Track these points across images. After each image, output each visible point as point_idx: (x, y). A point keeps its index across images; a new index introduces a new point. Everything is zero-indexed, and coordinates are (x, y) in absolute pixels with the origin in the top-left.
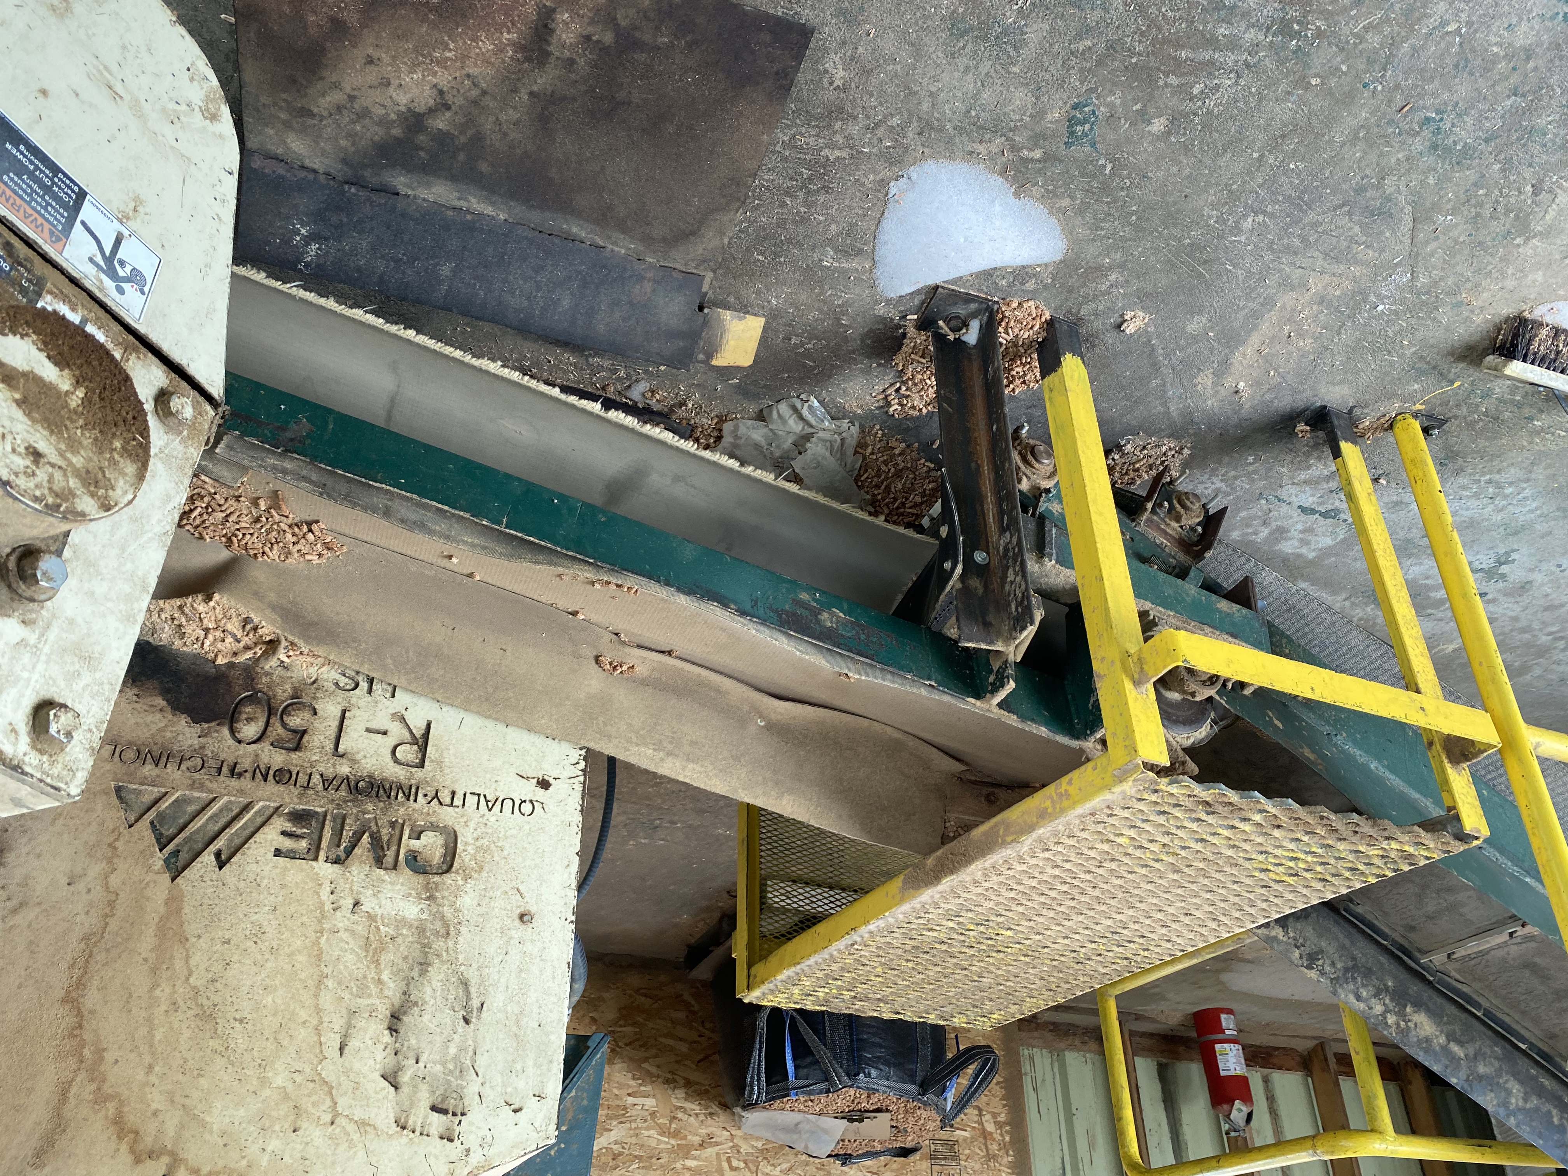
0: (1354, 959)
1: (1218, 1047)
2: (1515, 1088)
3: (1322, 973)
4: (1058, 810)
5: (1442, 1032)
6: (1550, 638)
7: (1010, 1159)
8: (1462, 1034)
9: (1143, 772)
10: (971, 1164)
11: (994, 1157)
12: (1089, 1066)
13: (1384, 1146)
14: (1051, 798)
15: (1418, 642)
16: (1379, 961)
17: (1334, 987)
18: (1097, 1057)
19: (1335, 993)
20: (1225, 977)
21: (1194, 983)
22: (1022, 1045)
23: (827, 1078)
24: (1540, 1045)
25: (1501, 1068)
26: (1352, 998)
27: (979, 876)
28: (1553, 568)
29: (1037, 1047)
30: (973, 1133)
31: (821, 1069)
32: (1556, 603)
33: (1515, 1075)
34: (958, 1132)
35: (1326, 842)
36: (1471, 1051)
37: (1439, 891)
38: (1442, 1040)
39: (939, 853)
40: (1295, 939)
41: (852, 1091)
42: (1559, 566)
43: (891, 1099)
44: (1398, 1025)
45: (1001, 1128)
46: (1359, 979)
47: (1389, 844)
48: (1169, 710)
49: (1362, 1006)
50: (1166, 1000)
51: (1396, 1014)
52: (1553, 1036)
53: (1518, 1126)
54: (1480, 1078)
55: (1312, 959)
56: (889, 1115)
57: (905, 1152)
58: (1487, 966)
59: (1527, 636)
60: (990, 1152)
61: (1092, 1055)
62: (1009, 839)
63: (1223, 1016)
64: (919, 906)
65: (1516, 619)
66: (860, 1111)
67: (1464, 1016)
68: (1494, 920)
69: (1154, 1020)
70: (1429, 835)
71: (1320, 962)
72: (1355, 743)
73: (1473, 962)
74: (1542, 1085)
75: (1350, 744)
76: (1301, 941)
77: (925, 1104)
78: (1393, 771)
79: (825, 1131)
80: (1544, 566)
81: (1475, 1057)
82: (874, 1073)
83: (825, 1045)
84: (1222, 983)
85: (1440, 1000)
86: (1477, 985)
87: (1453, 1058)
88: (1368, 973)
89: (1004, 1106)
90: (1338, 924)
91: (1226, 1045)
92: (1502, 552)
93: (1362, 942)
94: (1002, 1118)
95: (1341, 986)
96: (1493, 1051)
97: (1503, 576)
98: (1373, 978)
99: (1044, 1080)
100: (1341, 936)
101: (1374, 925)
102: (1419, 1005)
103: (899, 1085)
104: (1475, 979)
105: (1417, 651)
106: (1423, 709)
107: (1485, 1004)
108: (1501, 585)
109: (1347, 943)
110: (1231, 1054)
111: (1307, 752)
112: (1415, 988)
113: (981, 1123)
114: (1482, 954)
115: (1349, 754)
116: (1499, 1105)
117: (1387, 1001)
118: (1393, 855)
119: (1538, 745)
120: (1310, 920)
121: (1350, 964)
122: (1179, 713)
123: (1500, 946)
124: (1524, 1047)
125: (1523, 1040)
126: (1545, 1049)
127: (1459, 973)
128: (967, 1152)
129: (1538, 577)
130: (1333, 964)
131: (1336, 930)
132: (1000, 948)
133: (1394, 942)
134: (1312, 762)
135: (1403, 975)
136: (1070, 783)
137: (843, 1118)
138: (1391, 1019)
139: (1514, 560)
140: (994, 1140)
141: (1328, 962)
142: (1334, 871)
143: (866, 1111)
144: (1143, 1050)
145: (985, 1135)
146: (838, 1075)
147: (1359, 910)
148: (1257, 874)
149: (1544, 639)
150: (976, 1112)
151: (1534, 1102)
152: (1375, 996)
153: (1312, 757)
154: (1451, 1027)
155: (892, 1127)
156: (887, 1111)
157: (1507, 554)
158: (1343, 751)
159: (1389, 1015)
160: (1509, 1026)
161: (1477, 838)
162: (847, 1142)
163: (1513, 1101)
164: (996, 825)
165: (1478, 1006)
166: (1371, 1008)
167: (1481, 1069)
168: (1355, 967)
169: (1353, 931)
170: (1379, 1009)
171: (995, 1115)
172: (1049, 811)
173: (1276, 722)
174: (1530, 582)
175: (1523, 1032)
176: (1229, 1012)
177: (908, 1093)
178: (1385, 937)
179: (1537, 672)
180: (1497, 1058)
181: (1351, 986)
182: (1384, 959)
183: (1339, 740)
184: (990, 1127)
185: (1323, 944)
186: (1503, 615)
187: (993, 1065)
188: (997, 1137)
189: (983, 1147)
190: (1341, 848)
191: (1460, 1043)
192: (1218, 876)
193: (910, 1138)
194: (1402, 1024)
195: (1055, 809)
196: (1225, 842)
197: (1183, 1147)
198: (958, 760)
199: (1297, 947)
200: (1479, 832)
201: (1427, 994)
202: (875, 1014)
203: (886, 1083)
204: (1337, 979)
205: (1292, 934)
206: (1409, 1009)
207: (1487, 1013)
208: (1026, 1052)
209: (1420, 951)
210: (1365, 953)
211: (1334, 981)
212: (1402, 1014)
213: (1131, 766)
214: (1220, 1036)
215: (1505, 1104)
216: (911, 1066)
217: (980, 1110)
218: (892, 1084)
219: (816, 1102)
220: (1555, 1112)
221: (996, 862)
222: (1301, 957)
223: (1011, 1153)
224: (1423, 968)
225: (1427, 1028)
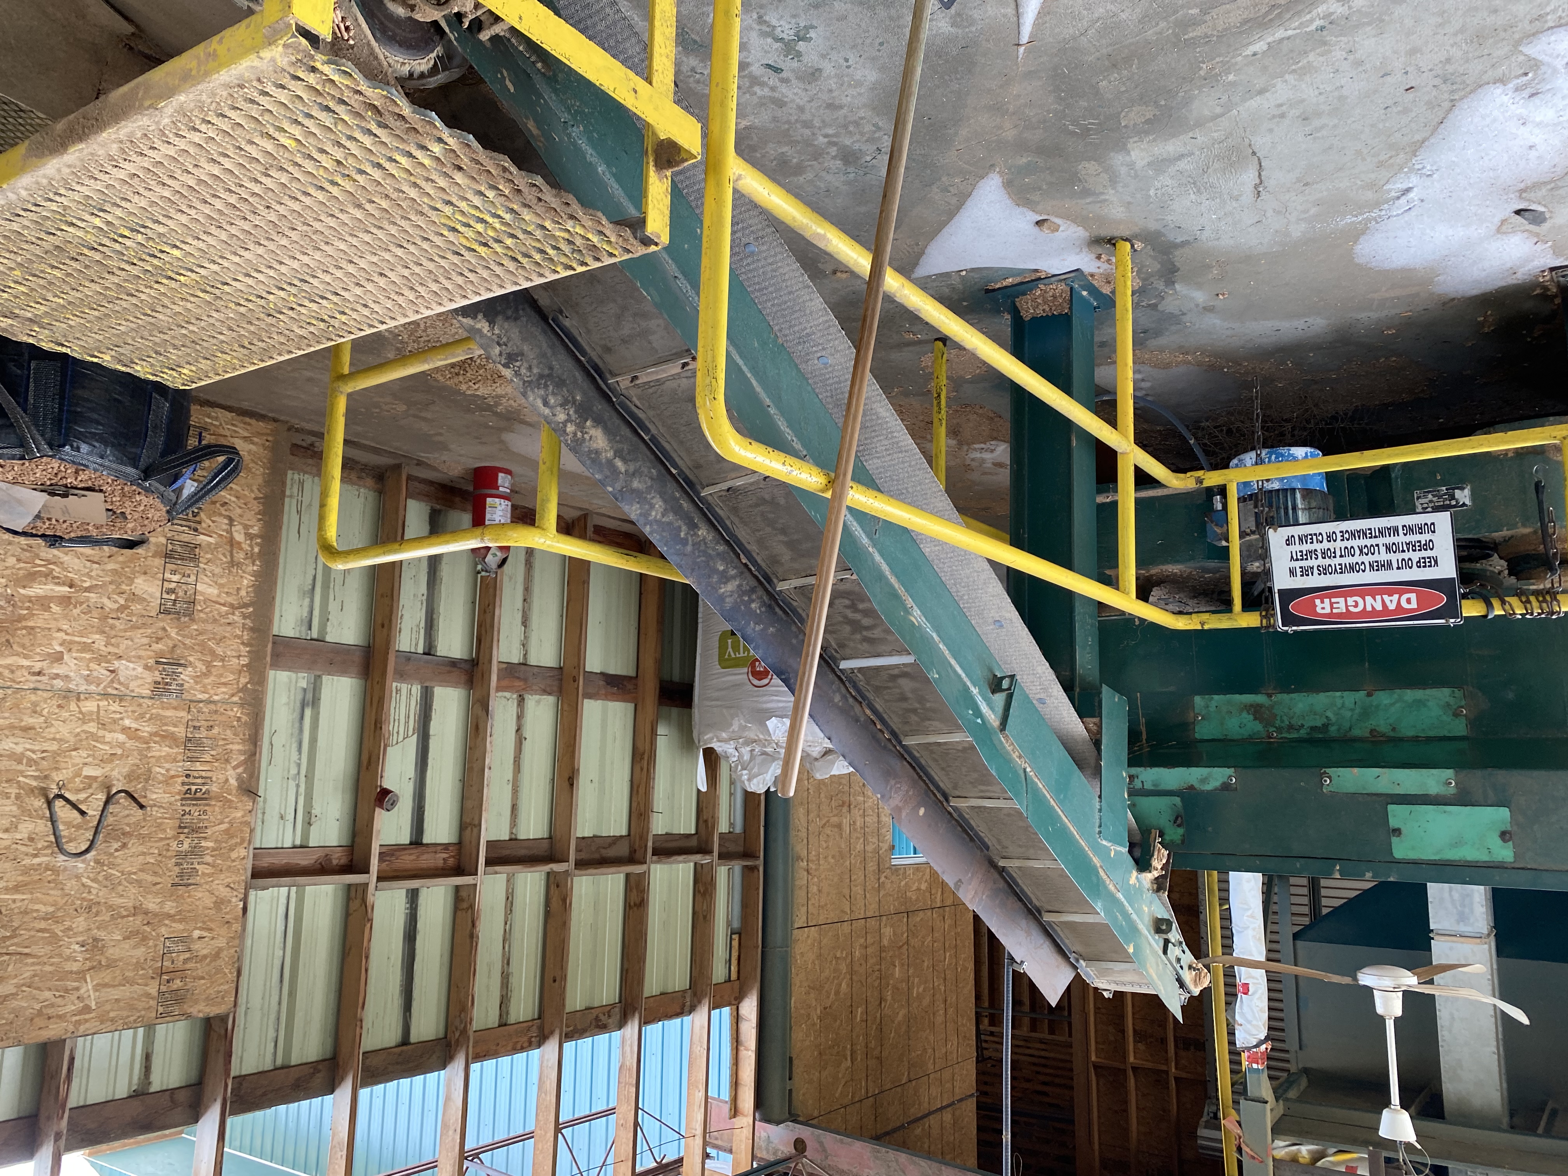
0: (551, 368)
1: (489, 500)
2: (659, 504)
3: (517, 374)
4: (202, 72)
5: (611, 448)
6: (826, 140)
7: (255, 568)
8: (629, 453)
9: (294, 36)
10: (209, 567)
11: (239, 565)
12: (362, 499)
13: (542, 540)
14: (198, 58)
15: (668, 43)
16: (574, 376)
17: (525, 388)
18: (371, 493)
19: (524, 394)
20: (508, 437)
21: (477, 438)
22: (292, 469)
23: (22, 444)
24: (687, 472)
25: (652, 486)
26: (539, 403)
27: (114, 149)
28: (842, 61)
29: (310, 473)
30: (219, 540)
31: (17, 435)
32: (837, 102)
33: (662, 495)
34: (202, 537)
35: (512, 206)
36: (632, 468)
37: (635, 315)
38: (610, 454)
39: (71, 117)
40: (499, 336)
41: (55, 464)
42: (847, 60)
43: (106, 480)
44: (575, 434)
45: (251, 539)
46: (551, 388)
47: (574, 227)
48: (386, 23)
49: (547, 411)
50: (449, 450)
51: (576, 425)
52: (698, 466)
53: (651, 533)
54: (633, 491)
55: (511, 359)
56: (102, 495)
57: (131, 545)
58: (661, 396)
59: (807, 132)
60: (235, 559)
61: (367, 491)
62: (147, 103)
63: (501, 475)
64: (45, 181)
65: (801, 109)
66: (66, 486)
67: (635, 439)
68: (674, 351)
69: (435, 469)
70: (611, 225)
71: (518, 364)
72: (590, 140)
73: (651, 391)
74: (681, 506)
75: (584, 139)
76: (505, 340)
77: (147, 490)
78: (618, 181)
79: (19, 502)
80: (834, 56)
81: (634, 474)
82: (85, 448)
83: (25, 411)
84: (502, 442)
85: (618, 421)
86: (651, 413)
87: (615, 471)
88: (560, 383)
89: (259, 520)
90: (545, 333)
91: (497, 500)
92: (802, 25)
93: (563, 355)
94: (255, 530)
95: (532, 390)
96: (650, 472)
97: (799, 54)
98: (565, 389)
99: (310, 505)
100: (544, 345)
101: (576, 340)
102: (598, 421)
103: (114, 466)
104: (650, 407)
105: (663, 51)
106: (636, 92)
107: (654, 431)
108: (795, 64)
109: (549, 352)
110: (499, 508)
111: (531, 125)
112: (599, 406)
113: (230, 532)
114: (660, 382)
115: (580, 149)
116: (641, 515)
117: (571, 412)
118: (579, 242)
119: (739, 178)
120: (519, 323)
121: (546, 372)
122: (398, 31)
123: (674, 377)
124: (674, 471)
125: (676, 466)
126: (692, 477)
127: (639, 399)
128: (209, 556)
129: (828, 68)
130: (530, 368)
131: (541, 338)
132: (170, 274)
133: (590, 360)
134: (532, 135)
135: (593, 393)
136: (220, 42)
137: (42, 491)
138: (570, 428)
139: (811, 38)
140: (241, 549)
141: (526, 365)
142: (524, 249)
143: (72, 488)
144: (419, 494)
145: (232, 542)
146: (35, 440)
147: (567, 323)
148: (446, 233)
149: (821, 140)
150: (226, 521)
151: (670, 517)
152: (561, 405)
153: (535, 131)
154: (620, 446)
155: (108, 510)
156: (101, 491)
157: (807, 28)
158: (575, 144)
159: (569, 425)
160: (668, 453)
161: (656, 244)
162: (54, 522)
163: (653, 513)
164: (137, 87)
165: (647, 431)
166: (554, 415)
167: (636, 484)
168: (550, 376)
169: (557, 343)
170: (561, 417)
171: (246, 527)
172: (194, 73)
173: (508, 82)
174: (819, 70)
175: (677, 459)
176: (508, 472)
177: (126, 476)
178: (584, 353)
179: (810, 175)
180: (652, 479)
181: (542, 392)
182: (579, 375)
183: (576, 132)
184: (239, 537)
185: (525, 348)
186: (793, 101)
187: (236, 467)
188: (246, 547)
189: (228, 554)
190: (527, 218)
191: (625, 460)
192: (403, 223)
193: (130, 525)
194: (579, 434)
195: (198, 72)
196: (405, 176)
197: (438, 582)
198: (126, 18)
199: (499, 344)
200: (659, 237)
201: (608, 414)
202: (31, 341)
203: (99, 461)
204: (530, 382)
205: (497, 331)
206: (588, 423)
207: (653, 439)
208: (296, 477)
209: (611, 373)
210: (563, 364)
211: (527, 384)
212: (581, 426)
213: (282, 25)
214: (494, 492)
215: (646, 515)
216: (134, 450)
217: (231, 520)
218: (107, 463)
219: (7, 468)
220: (684, 528)
221: (132, 133)
222: (501, 354)
223: (258, 563)
224: (610, 389)
225: (600, 442)
